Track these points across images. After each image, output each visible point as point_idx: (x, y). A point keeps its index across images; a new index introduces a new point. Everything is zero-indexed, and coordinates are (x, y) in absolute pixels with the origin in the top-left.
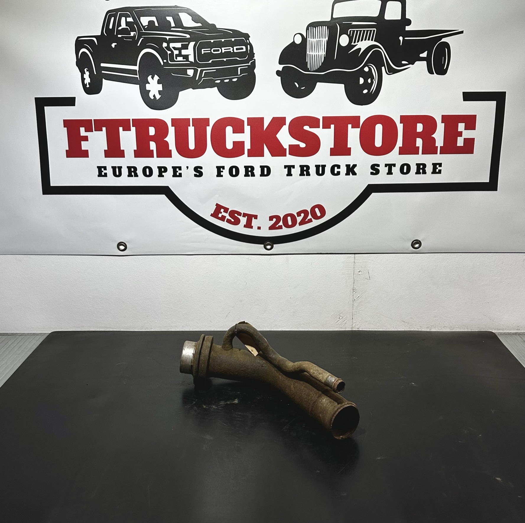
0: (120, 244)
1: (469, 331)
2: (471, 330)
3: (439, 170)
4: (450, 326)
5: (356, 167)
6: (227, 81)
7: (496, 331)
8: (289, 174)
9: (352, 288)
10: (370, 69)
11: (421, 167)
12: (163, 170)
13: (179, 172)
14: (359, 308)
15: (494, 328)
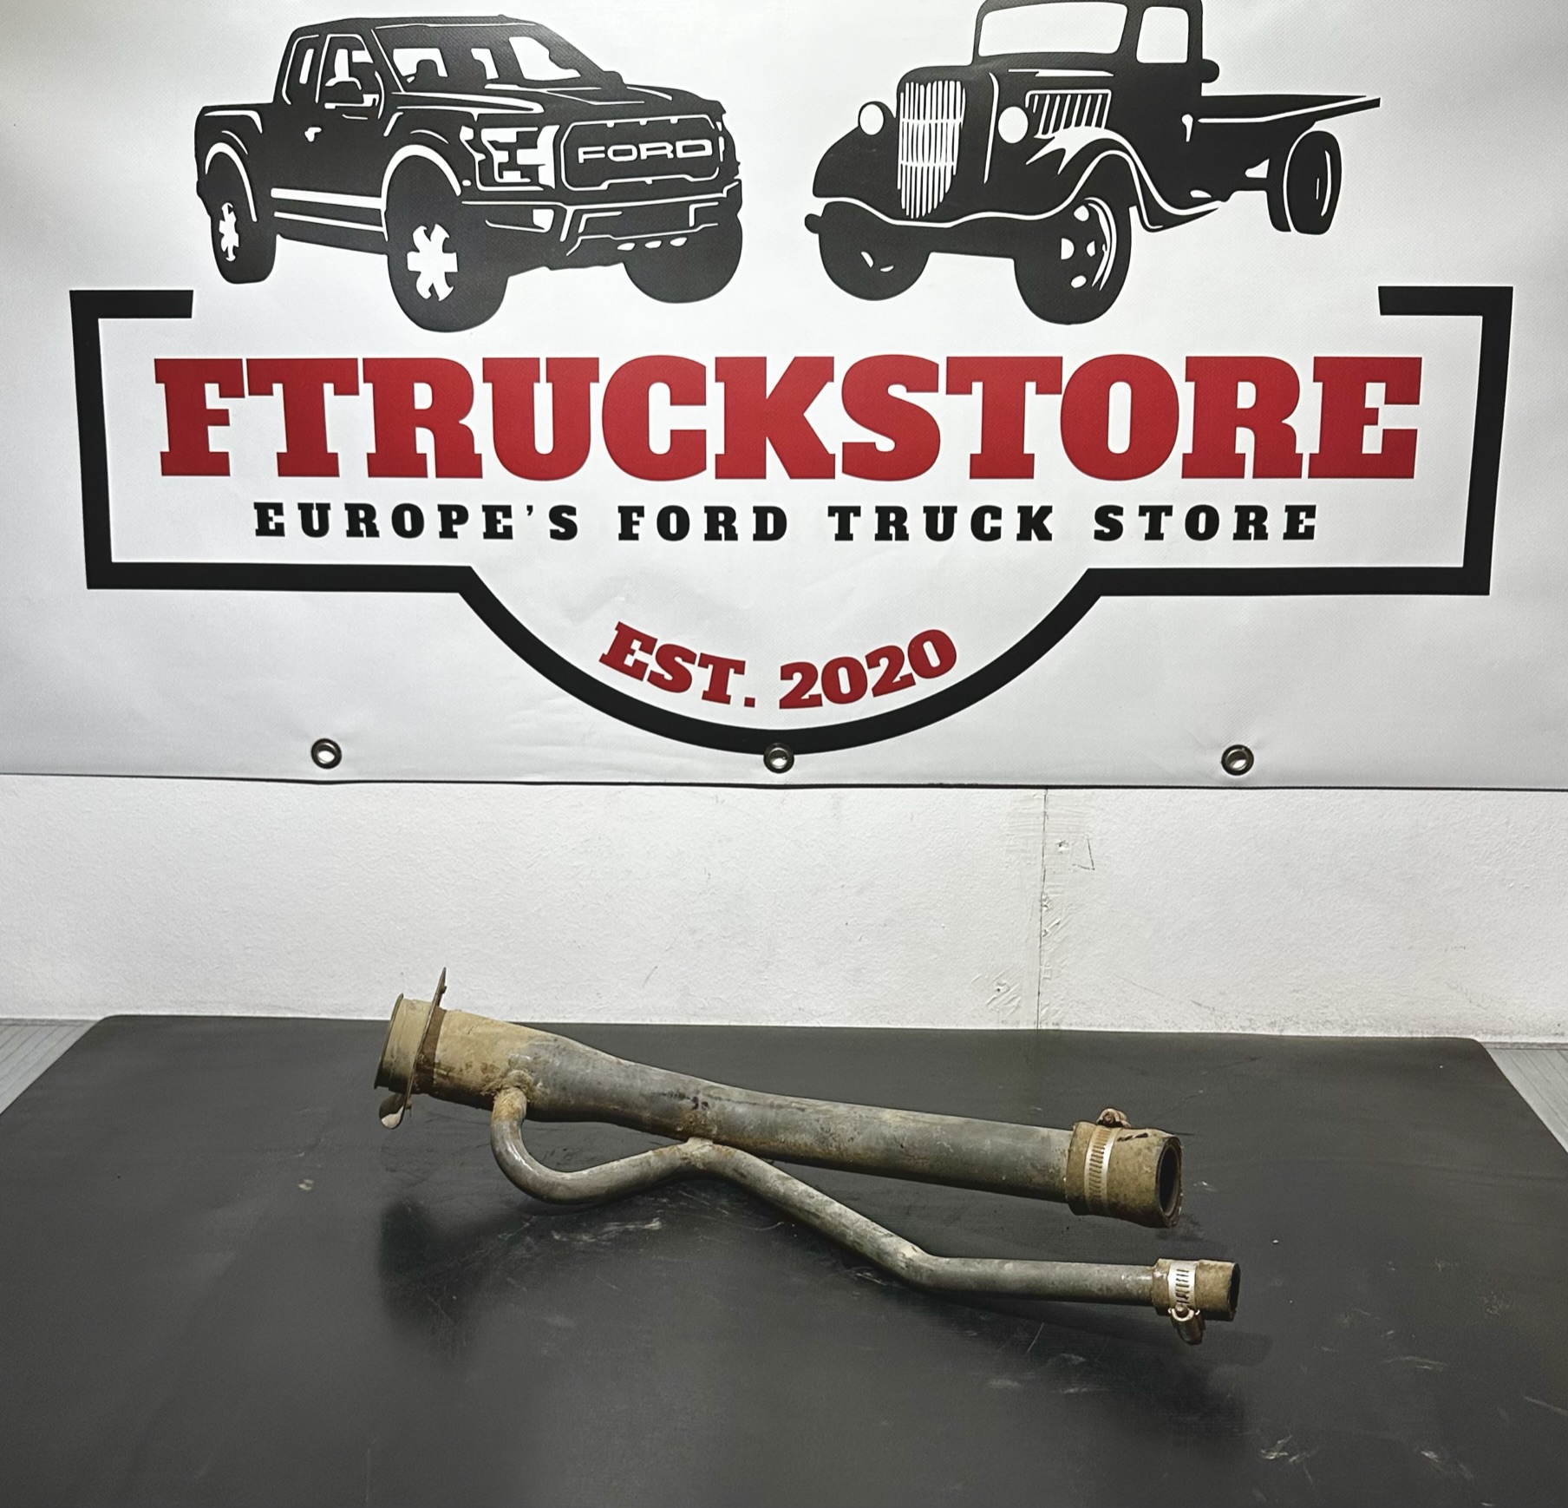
0: (319, 746)
1: (1403, 1036)
2: (1411, 1032)
3: (1307, 527)
4: (1343, 1020)
5: (1050, 516)
6: (656, 244)
7: (1489, 1036)
8: (844, 534)
9: (1039, 895)
10: (1092, 213)
11: (1252, 516)
12: (454, 515)
13: (506, 522)
14: (1058, 961)
15: (1482, 1030)
